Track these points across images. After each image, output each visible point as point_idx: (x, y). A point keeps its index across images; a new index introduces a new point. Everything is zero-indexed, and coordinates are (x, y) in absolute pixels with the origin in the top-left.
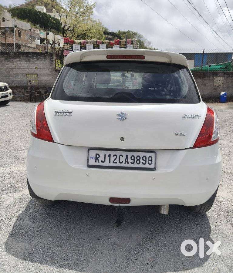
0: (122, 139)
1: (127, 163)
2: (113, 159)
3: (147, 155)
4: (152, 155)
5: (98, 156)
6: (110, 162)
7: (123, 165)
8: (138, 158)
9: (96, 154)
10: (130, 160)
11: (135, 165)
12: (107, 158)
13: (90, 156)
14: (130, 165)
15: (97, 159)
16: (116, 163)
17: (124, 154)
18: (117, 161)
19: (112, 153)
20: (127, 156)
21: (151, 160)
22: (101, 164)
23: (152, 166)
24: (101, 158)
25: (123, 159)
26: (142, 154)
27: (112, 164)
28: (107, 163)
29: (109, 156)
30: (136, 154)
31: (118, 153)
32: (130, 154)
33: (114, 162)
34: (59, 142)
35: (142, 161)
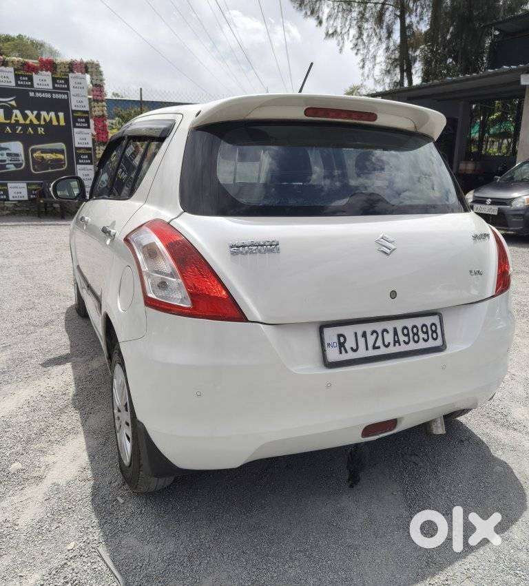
0: (393, 295)
1: (397, 344)
2: (371, 339)
3: (428, 321)
4: (435, 319)
5: (342, 340)
6: (367, 349)
7: (393, 349)
8: (415, 330)
9: (339, 336)
10: (402, 338)
11: (412, 346)
12: (361, 341)
13: (327, 341)
14: (403, 348)
15: (341, 345)
16: (379, 348)
17: (389, 325)
18: (379, 343)
19: (368, 328)
20: (395, 330)
21: (435, 332)
22: (351, 355)
23: (438, 343)
24: (350, 343)
25: (389, 338)
26: (418, 322)
27: (372, 353)
28: (362, 353)
29: (364, 335)
30: (409, 323)
31: (379, 327)
32: (399, 324)
33: (375, 347)
34: (260, 320)
35: (422, 335)
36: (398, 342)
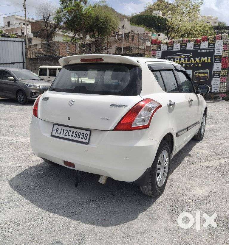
0: (69, 119)
1: (72, 136)
2: (65, 132)
3: (85, 132)
4: (88, 133)
5: (57, 129)
6: (63, 135)
7: (70, 138)
8: (79, 134)
9: (57, 128)
10: (74, 135)
11: (77, 139)
12: (62, 132)
13: (54, 129)
14: (73, 138)
15: (57, 131)
16: (66, 135)
17: (72, 130)
18: (67, 134)
19: (66, 128)
20: (73, 131)
21: (87, 137)
22: (58, 135)
23: (87, 141)
24: (59, 132)
25: (70, 134)
26: (82, 131)
27: (64, 136)
28: (61, 135)
29: (64, 130)
30: (78, 131)
31: (69, 129)
32: (75, 130)
33: (65, 135)
34: (39, 118)
35: (81, 136)
36: (73, 136)
